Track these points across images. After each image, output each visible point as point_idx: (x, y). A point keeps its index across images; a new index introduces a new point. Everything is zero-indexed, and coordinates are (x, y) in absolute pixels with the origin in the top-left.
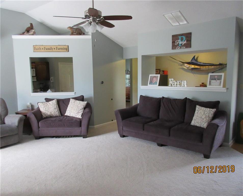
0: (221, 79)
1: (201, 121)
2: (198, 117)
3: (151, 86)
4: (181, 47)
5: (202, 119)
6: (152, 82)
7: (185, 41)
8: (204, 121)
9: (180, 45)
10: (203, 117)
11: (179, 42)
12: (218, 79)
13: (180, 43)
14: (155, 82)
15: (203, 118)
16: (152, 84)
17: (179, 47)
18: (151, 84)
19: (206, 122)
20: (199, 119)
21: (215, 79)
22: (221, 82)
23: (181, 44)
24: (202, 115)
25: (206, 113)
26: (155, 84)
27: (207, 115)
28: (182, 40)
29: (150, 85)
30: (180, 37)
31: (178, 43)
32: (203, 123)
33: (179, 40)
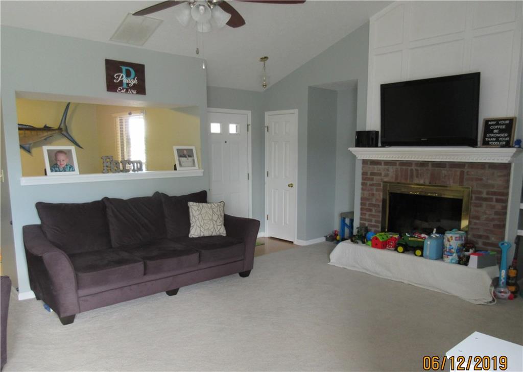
0: (193, 156)
1: (214, 225)
2: (206, 220)
3: (57, 176)
4: (127, 91)
5: (214, 222)
6: (56, 164)
7: (134, 79)
8: (218, 224)
9: (125, 86)
10: (215, 218)
11: (122, 77)
12: (190, 156)
13: (125, 81)
14: (67, 165)
15: (216, 220)
16: (60, 171)
17: (123, 89)
18: (56, 171)
19: (221, 225)
20: (209, 223)
21: (185, 157)
22: (194, 161)
23: (128, 84)
24: (212, 216)
25: (215, 210)
26: (69, 171)
27: (219, 213)
28: (128, 74)
29: (54, 173)
30: (124, 68)
31: (120, 79)
32: (219, 227)
33: (122, 75)
